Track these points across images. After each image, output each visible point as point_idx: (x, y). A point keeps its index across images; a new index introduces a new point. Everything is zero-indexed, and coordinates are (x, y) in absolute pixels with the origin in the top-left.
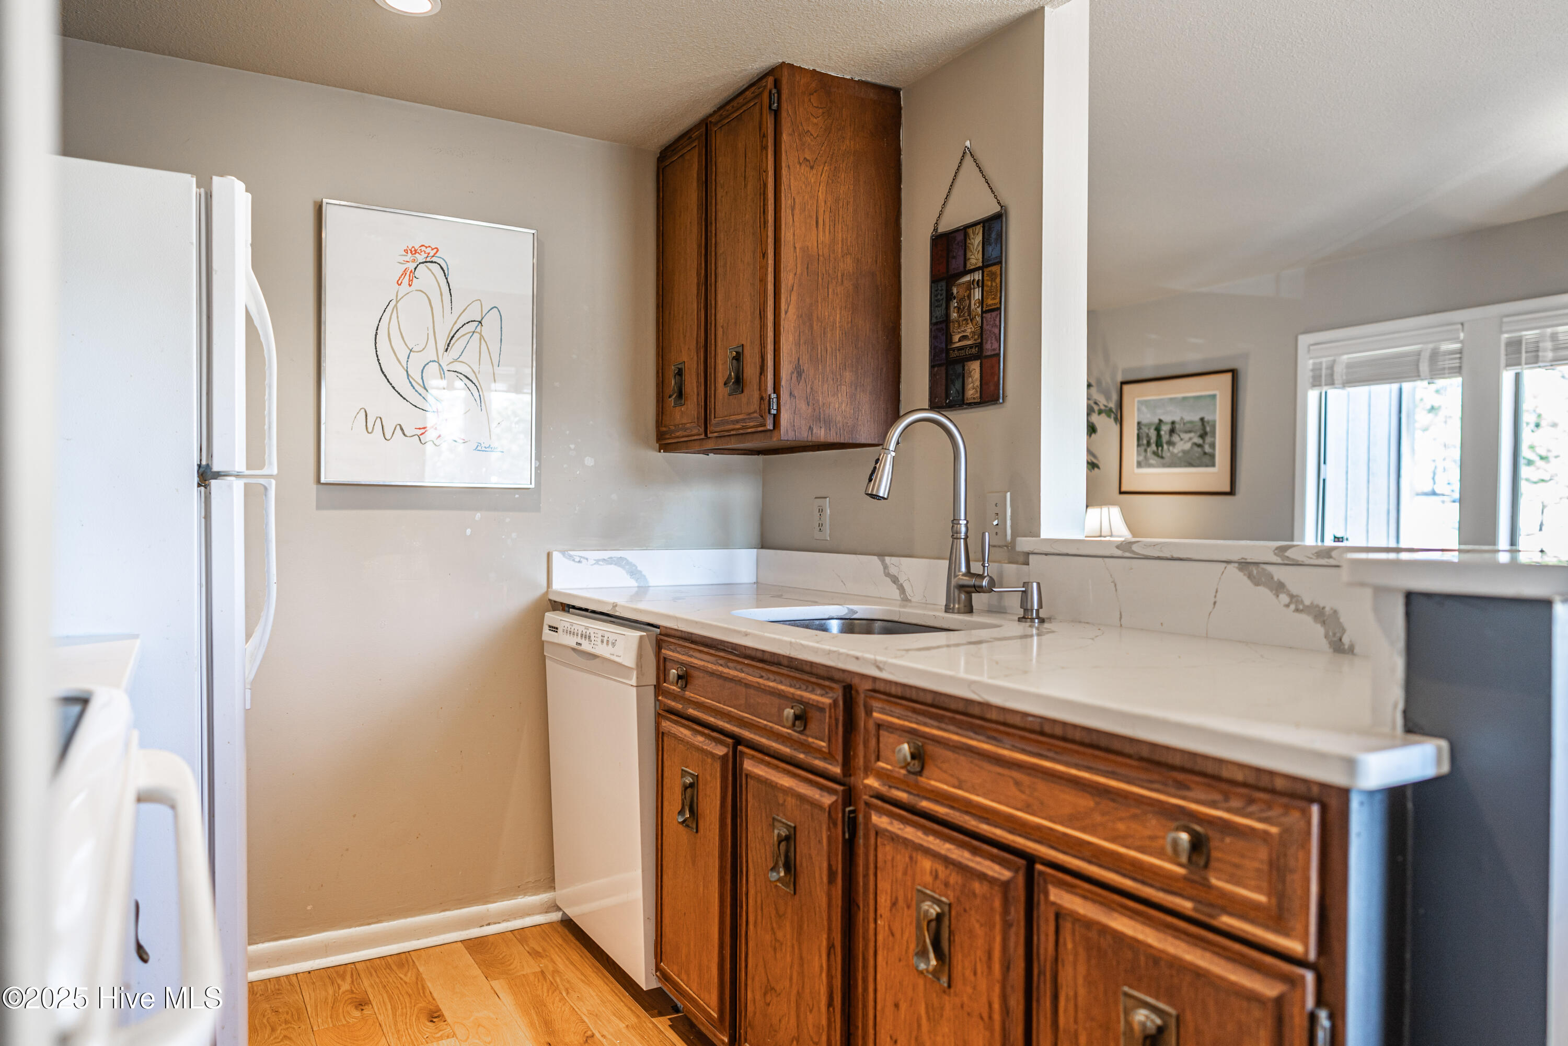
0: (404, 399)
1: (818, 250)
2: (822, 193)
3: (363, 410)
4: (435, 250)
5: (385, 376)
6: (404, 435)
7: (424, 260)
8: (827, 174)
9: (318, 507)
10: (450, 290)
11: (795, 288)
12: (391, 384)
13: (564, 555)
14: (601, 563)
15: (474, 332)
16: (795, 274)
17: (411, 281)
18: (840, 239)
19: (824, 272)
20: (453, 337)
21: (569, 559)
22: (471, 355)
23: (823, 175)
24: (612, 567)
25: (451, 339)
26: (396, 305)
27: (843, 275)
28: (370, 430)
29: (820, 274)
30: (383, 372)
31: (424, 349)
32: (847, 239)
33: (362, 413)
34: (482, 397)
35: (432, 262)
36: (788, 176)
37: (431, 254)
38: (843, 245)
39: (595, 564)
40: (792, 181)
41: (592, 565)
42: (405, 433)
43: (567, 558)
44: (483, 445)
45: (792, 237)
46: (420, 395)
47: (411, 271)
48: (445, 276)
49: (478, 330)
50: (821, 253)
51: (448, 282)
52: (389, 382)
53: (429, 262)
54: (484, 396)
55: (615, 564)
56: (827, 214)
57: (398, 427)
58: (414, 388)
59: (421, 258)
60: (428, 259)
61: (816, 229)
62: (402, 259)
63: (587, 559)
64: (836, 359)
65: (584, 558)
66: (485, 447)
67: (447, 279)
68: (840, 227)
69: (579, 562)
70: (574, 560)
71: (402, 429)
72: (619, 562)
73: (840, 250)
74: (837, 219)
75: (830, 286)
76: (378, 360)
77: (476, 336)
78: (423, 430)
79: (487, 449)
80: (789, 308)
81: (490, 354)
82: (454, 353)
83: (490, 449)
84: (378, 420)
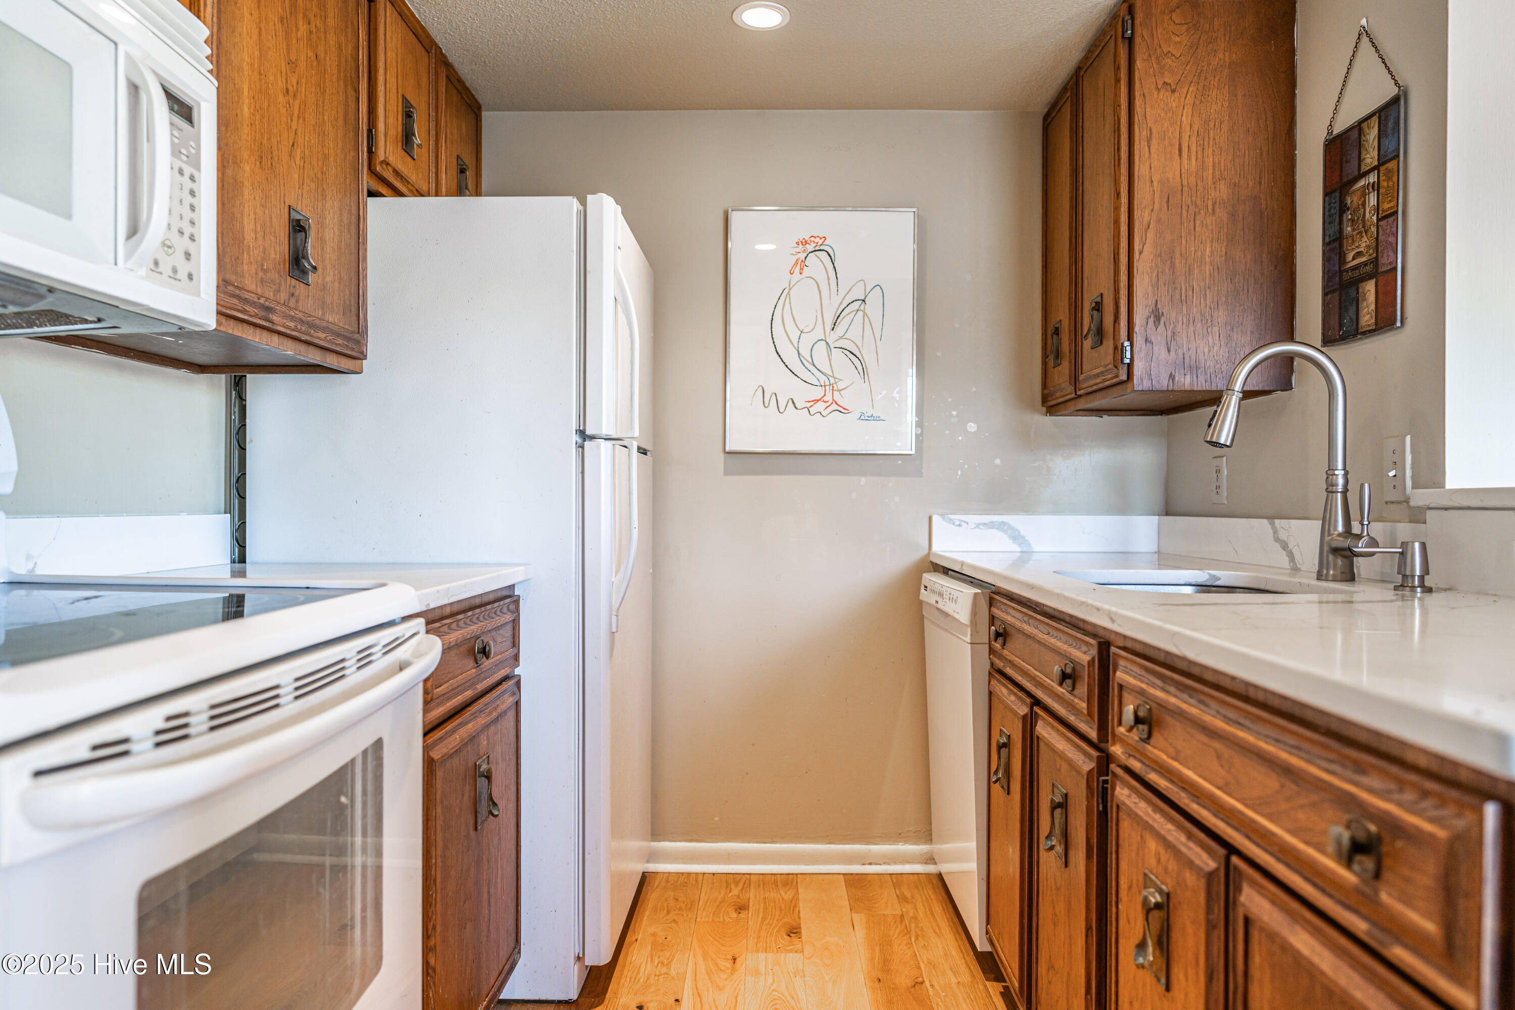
0: (796, 375)
1: (1182, 180)
2: (1187, 117)
3: (761, 388)
4: (823, 239)
5: (779, 356)
6: (796, 408)
7: (813, 249)
8: (1193, 94)
9: (727, 473)
10: (836, 273)
11: (1151, 226)
12: (784, 363)
13: (944, 519)
14: (981, 527)
15: (858, 310)
16: (1152, 210)
17: (802, 269)
18: (1211, 164)
19: (1190, 204)
20: (839, 316)
21: (949, 523)
22: (855, 333)
23: (1188, 97)
24: (994, 531)
25: (837, 319)
26: (789, 293)
27: (1214, 204)
28: (766, 405)
29: (1183, 207)
30: (778, 353)
31: (812, 330)
32: (1219, 162)
33: (760, 390)
34: (865, 370)
35: (820, 250)
36: (1143, 106)
37: (819, 244)
38: (1214, 170)
39: (975, 528)
40: (1148, 110)
41: (973, 529)
42: (797, 406)
43: (947, 522)
44: (866, 415)
45: (1148, 171)
46: (809, 371)
47: (802, 261)
48: (832, 261)
49: (862, 308)
50: (1185, 183)
51: (834, 267)
52: (782, 361)
53: (818, 250)
54: (866, 368)
55: (997, 529)
56: (1194, 139)
57: (790, 401)
58: (804, 366)
59: (810, 248)
60: (817, 248)
61: (1178, 158)
62: (793, 251)
63: (967, 523)
64: (1205, 298)
65: (964, 522)
66: (868, 417)
67: (833, 264)
68: (1211, 151)
69: (959, 525)
70: (954, 524)
71: (793, 403)
72: (1001, 526)
73: (1210, 177)
74: (1206, 143)
75: (1197, 217)
76: (774, 342)
77: (860, 314)
78: (812, 403)
79: (870, 418)
80: (1145, 247)
81: (872, 329)
82: (840, 330)
83: (872, 418)
84: (774, 395)
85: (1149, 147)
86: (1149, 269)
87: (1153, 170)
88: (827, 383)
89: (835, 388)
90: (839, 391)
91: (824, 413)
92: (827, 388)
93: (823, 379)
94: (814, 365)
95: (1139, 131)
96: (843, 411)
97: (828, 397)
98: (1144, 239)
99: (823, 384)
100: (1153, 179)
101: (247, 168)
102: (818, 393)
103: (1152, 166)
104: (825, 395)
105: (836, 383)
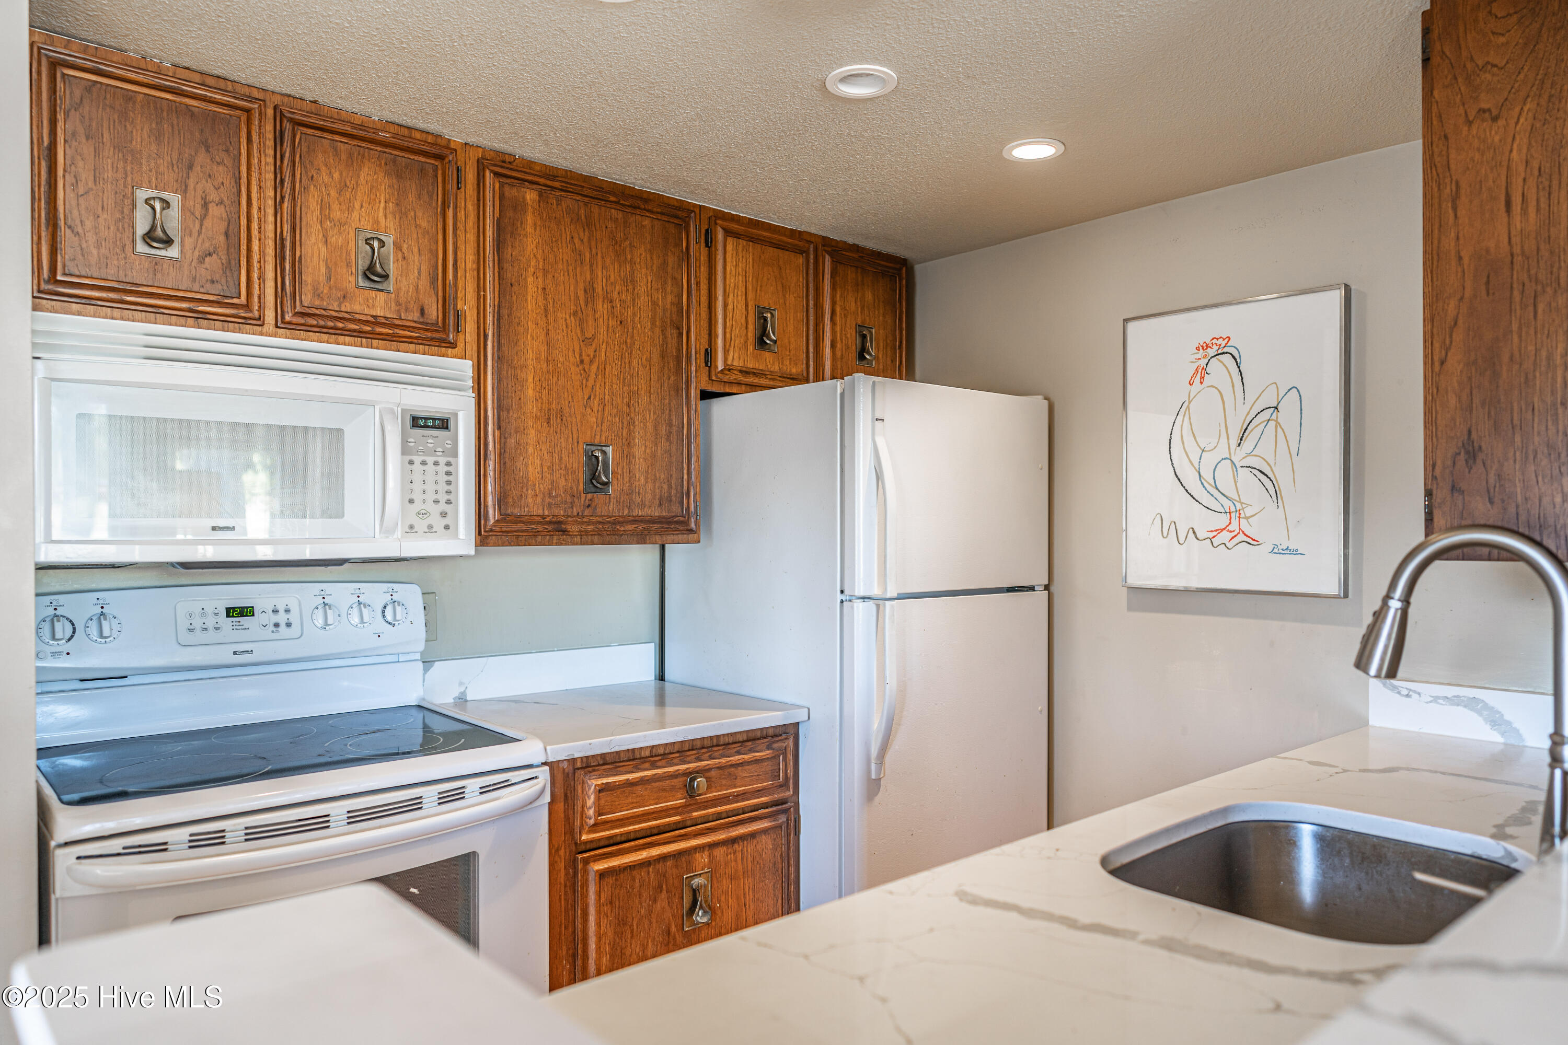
0: (1197, 501)
1: (1511, 248)
2: (1520, 151)
3: (1159, 516)
4: (1227, 339)
5: (1179, 480)
6: (1197, 538)
7: (1216, 353)
9: (1130, 608)
10: (1242, 378)
11: (1460, 322)
13: (1385, 684)
14: (1441, 701)
15: (1269, 420)
16: (1462, 299)
17: (1202, 378)
19: (1526, 281)
20: (1246, 429)
21: (1393, 691)
22: (1266, 448)
23: (1522, 120)
24: (1460, 709)
25: (1244, 432)
26: (1188, 407)
28: (1165, 535)
29: (1515, 287)
30: (1177, 476)
31: (1215, 447)
33: (1158, 518)
34: (1278, 492)
35: (1223, 353)
37: (1222, 346)
39: (1431, 702)
40: (1453, 156)
41: (1427, 703)
43: (1390, 690)
44: (1280, 547)
46: (1212, 495)
47: (1203, 368)
48: (1237, 364)
49: (1274, 417)
50: (1517, 250)
51: (1240, 371)
53: (1221, 354)
55: (1465, 706)
57: (1191, 530)
58: (1206, 489)
59: (1211, 352)
60: (1220, 351)
61: (1505, 215)
62: (1193, 358)
63: (1419, 694)
65: (1415, 692)
66: (1283, 550)
67: (1239, 367)
69: (1407, 696)
70: (1399, 693)
71: (1194, 532)
72: (1471, 704)
75: (1539, 300)
77: (1272, 424)
78: (1215, 533)
79: (1285, 552)
80: (1449, 354)
81: (1287, 442)
82: (1248, 445)
83: (1288, 551)
84: (1173, 524)
85: (1455, 209)
86: (1456, 385)
87: (1461, 242)
88: (1233, 509)
89: (1242, 515)
90: (1247, 518)
91: (1228, 545)
92: (1233, 515)
93: (1227, 504)
94: (1217, 489)
95: (1439, 189)
96: (1252, 542)
97: (1234, 526)
98: (1448, 342)
99: (1228, 511)
100: (1462, 254)
101: (533, 431)
102: (1222, 521)
103: (1461, 235)
104: (1230, 523)
105: (1243, 509)
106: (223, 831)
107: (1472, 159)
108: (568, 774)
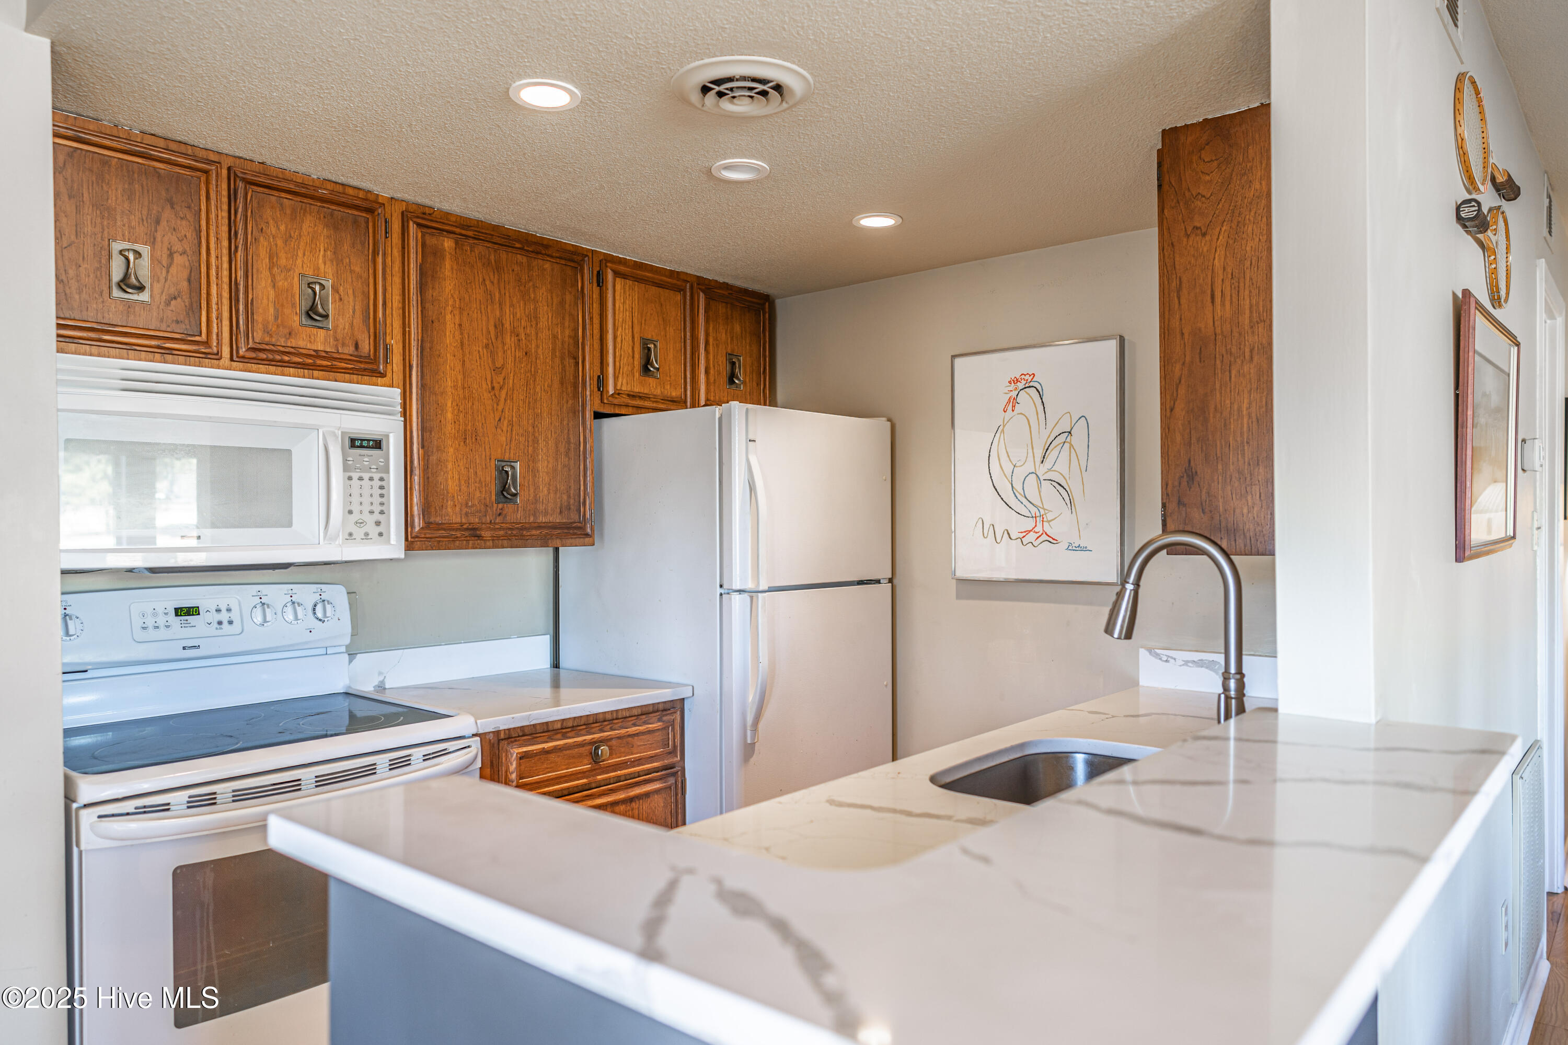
0: (1010, 507)
1: (1215, 329)
2: (1220, 259)
3: (981, 520)
4: (1033, 376)
5: (996, 490)
6: (1010, 538)
7: (1024, 387)
8: (1226, 234)
9: (959, 596)
10: (1044, 408)
11: (1183, 381)
12: (1000, 496)
13: (1150, 652)
14: (1190, 664)
15: (1065, 442)
16: (1184, 364)
17: (1014, 406)
18: (1247, 307)
19: (1224, 353)
20: (1047, 449)
21: (1156, 657)
22: (1062, 466)
23: (1221, 237)
24: (1204, 669)
25: (1046, 452)
26: (1003, 430)
27: (1251, 351)
28: (986, 535)
29: (1217, 356)
30: (994, 487)
31: (1024, 463)
32: (1257, 304)
33: (980, 521)
34: (1072, 501)
35: (1030, 387)
36: (1172, 256)
37: (1029, 381)
38: (1251, 312)
39: (1183, 665)
40: (1177, 259)
41: (1180, 666)
42: (1011, 536)
43: (1154, 656)
44: (1074, 545)
45: (1178, 323)
46: (1022, 503)
47: (1014, 399)
48: (1040, 396)
49: (1068, 440)
50: (1218, 331)
51: (1042, 402)
52: (999, 494)
53: (1028, 387)
54: (1073, 499)
55: (1207, 668)
56: (1227, 283)
57: (1006, 531)
58: (1017, 498)
59: (1021, 386)
60: (1027, 385)
61: (1210, 304)
62: (1006, 390)
63: (1175, 659)
64: (1243, 455)
65: (1172, 658)
66: (1075, 547)
67: (1041, 399)
68: (1247, 292)
69: (1167, 661)
70: (1160, 659)
71: (1008, 534)
72: (1211, 665)
73: (1247, 322)
74: (1242, 285)
75: (1233, 367)
76: (991, 477)
77: (1067, 445)
78: (1024, 534)
79: (1077, 549)
80: (1176, 404)
81: (1078, 460)
82: (1048, 463)
83: (1080, 548)
84: (992, 526)
85: (1179, 298)
86: (1181, 427)
87: (1183, 321)
88: (1038, 514)
89: (1045, 519)
90: (1049, 522)
91: (1036, 543)
92: (1038, 519)
93: (1034, 510)
94: (1026, 498)
95: (1168, 282)
96: (1053, 541)
97: (1039, 528)
98: (1175, 395)
99: (1034, 516)
100: (1184, 332)
101: (451, 450)
102: (1029, 524)
103: (1183, 317)
104: (1036, 526)
105: (1045, 514)
106: (215, 793)
107: (1190, 263)
108: (493, 744)
